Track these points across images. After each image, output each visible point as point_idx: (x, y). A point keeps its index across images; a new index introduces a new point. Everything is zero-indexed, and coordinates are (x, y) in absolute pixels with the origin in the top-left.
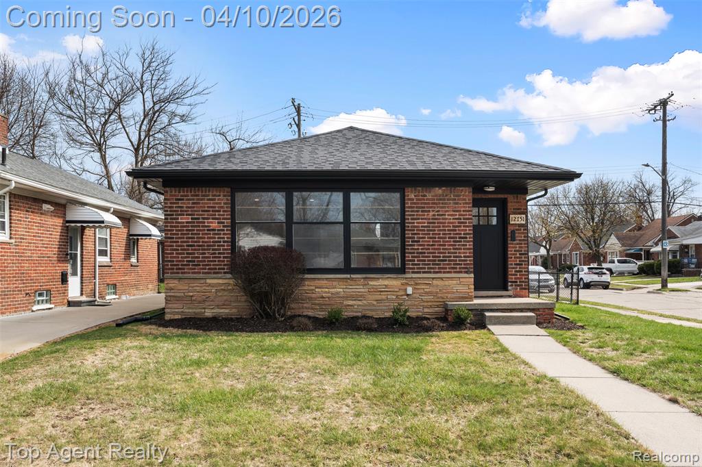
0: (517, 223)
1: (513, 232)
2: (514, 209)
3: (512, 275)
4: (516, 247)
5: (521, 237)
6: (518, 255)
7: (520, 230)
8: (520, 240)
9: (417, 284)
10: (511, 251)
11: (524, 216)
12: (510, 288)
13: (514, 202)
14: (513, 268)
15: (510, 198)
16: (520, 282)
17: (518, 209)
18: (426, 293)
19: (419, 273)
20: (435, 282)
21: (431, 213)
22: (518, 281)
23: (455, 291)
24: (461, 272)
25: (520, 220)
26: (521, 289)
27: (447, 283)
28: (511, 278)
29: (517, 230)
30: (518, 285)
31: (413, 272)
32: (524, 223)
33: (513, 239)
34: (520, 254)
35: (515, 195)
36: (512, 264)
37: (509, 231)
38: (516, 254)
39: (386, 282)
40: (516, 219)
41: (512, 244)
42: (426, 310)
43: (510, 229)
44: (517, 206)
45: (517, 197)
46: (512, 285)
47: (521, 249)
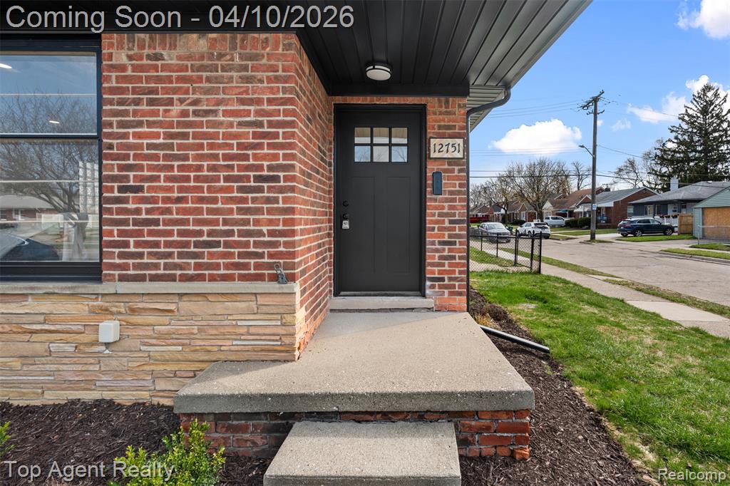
0: (446, 156)
1: (437, 176)
2: (440, 127)
3: (433, 265)
4: (443, 208)
5: (454, 185)
6: (447, 224)
7: (453, 171)
8: (451, 193)
9: (133, 311)
10: (432, 216)
11: (460, 141)
12: (428, 292)
13: (441, 113)
14: (437, 251)
15: (432, 103)
16: (450, 279)
17: (449, 127)
18: (161, 336)
19: (141, 278)
20: (185, 305)
21: (176, 108)
22: (446, 277)
23: (244, 330)
24: (259, 278)
25: (451, 149)
26: (451, 294)
27: (219, 308)
28: (432, 272)
29: (446, 171)
30: (446, 287)
31: (123, 278)
32: (460, 155)
33: (438, 190)
34: (451, 222)
35: (443, 99)
36: (433, 243)
37: (429, 174)
38: (443, 222)
39: (45, 306)
40: (441, 148)
41: (435, 200)
42: (161, 385)
43: (431, 168)
44: (446, 120)
45: (447, 102)
46: (433, 287)
47: (453, 211)
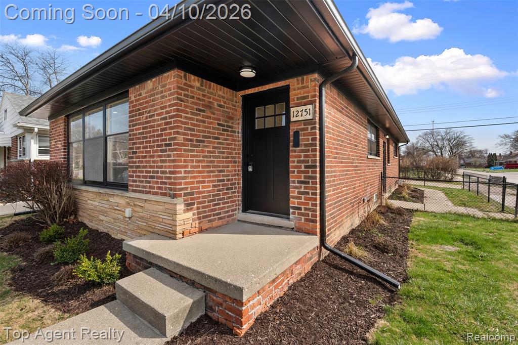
0: (301, 119)
1: (297, 134)
2: (298, 99)
3: (294, 197)
4: (300, 156)
5: (308, 140)
6: (303, 169)
7: (307, 129)
8: (306, 145)
10: (293, 162)
11: (311, 107)
12: (291, 216)
13: (298, 89)
14: (296, 187)
15: (293, 82)
16: (306, 209)
17: (304, 98)
18: (141, 218)
20: (146, 205)
21: (145, 116)
22: (303, 207)
23: (161, 220)
25: (304, 113)
26: (306, 220)
27: (155, 208)
28: (294, 202)
29: (302, 130)
30: (303, 214)
32: (310, 117)
33: (297, 144)
34: (306, 167)
35: (300, 78)
36: (294, 182)
37: (291, 133)
38: (300, 167)
40: (297, 114)
41: (295, 151)
43: (293, 128)
44: (302, 93)
45: (303, 79)
46: (294, 213)
47: (307, 159)
